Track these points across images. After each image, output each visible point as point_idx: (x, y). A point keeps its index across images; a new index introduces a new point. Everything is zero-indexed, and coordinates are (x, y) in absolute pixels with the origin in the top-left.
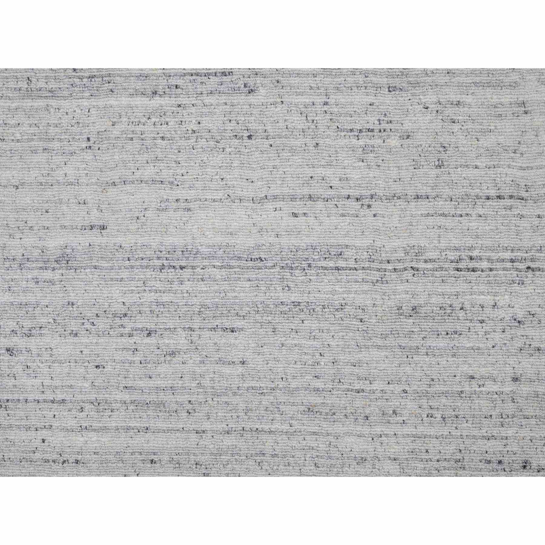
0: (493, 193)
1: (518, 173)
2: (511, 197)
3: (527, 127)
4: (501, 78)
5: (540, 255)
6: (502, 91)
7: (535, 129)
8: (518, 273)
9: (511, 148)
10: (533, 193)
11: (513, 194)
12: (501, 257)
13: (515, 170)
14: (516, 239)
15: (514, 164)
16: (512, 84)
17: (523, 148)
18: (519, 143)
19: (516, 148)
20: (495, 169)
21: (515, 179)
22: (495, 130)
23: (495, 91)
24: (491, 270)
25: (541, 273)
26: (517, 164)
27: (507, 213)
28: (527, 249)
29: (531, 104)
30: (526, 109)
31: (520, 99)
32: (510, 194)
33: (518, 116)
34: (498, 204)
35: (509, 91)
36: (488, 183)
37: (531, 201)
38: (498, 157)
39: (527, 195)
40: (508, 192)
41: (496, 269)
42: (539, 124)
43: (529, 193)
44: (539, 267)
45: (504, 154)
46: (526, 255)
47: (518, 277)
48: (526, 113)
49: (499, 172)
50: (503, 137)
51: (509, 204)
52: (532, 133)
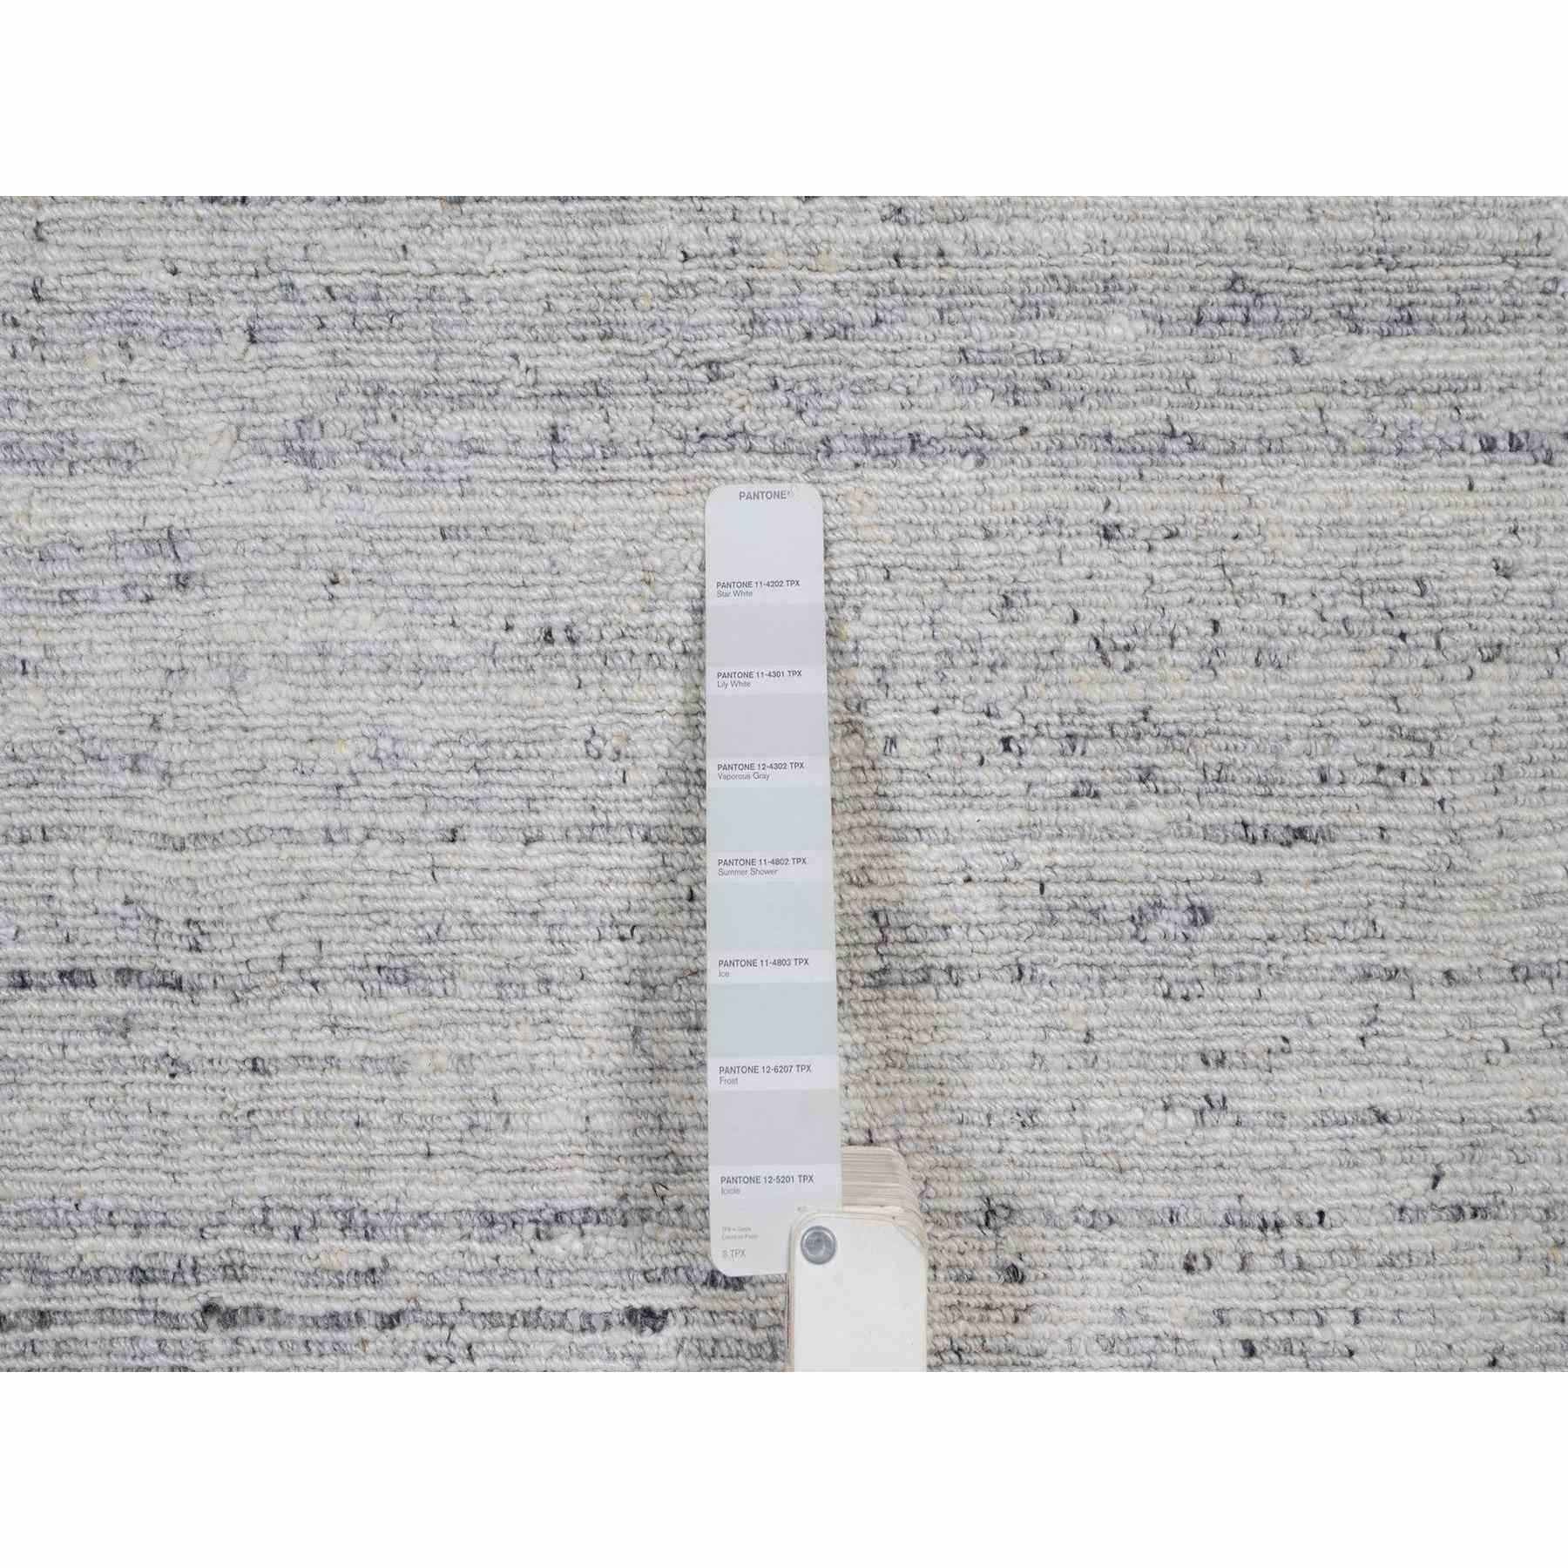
0: (42, 956)
1: (151, 867)
2: (125, 975)
3: (188, 650)
4: (65, 424)
5: (263, 1246)
6: (73, 483)
7: (226, 661)
8: (163, 1333)
9: (116, 749)
10: (224, 955)
11: (134, 964)
12: (89, 1261)
13: (137, 853)
14: (156, 1176)
15: (133, 822)
16: (115, 450)
17: (172, 748)
18: (155, 725)
19: (141, 748)
20: (49, 848)
21: (138, 893)
22: (46, 665)
23: (41, 482)
24: (43, 1319)
25: (267, 1333)
26: (146, 824)
27: (108, 1049)
28: (202, 1220)
29: (207, 546)
30: (185, 568)
31: (153, 522)
32: (121, 963)
33: (149, 599)
34: (71, 1007)
35: (103, 480)
36: (17, 912)
37: (219, 996)
38: (62, 792)
39: (193, 966)
40: (108, 951)
41: (70, 1319)
42: (242, 634)
43: (205, 956)
44: (258, 1307)
45: (88, 778)
46: (195, 1248)
47: (162, 1352)
48: (182, 582)
49: (64, 860)
50: (79, 696)
51: (119, 1010)
52: (214, 677)
